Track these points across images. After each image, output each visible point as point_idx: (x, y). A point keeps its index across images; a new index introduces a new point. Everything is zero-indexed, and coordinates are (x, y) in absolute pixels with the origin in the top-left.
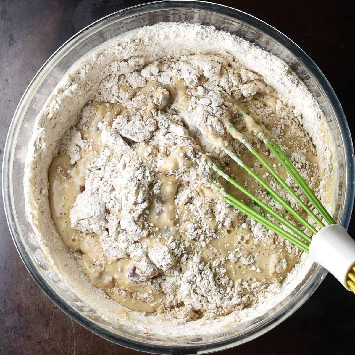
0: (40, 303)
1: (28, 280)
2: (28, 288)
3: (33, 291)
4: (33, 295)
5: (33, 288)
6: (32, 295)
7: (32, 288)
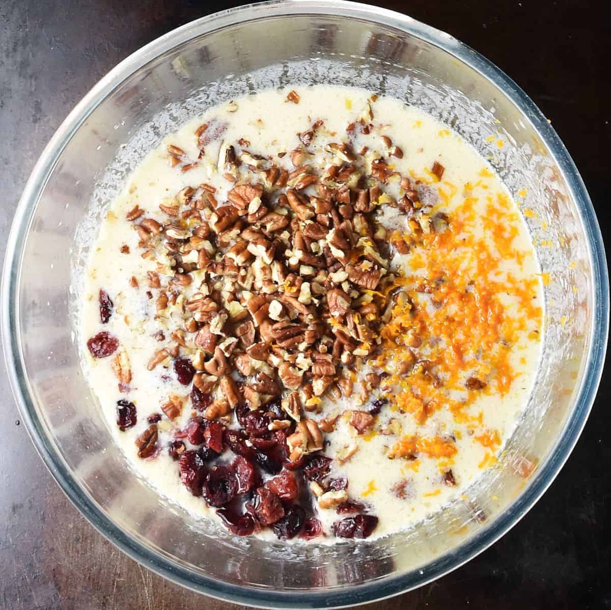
0: (92, 566)
1: (71, 526)
2: (71, 541)
3: (79, 546)
4: (80, 552)
5: (81, 540)
6: (78, 552)
7: (78, 540)
